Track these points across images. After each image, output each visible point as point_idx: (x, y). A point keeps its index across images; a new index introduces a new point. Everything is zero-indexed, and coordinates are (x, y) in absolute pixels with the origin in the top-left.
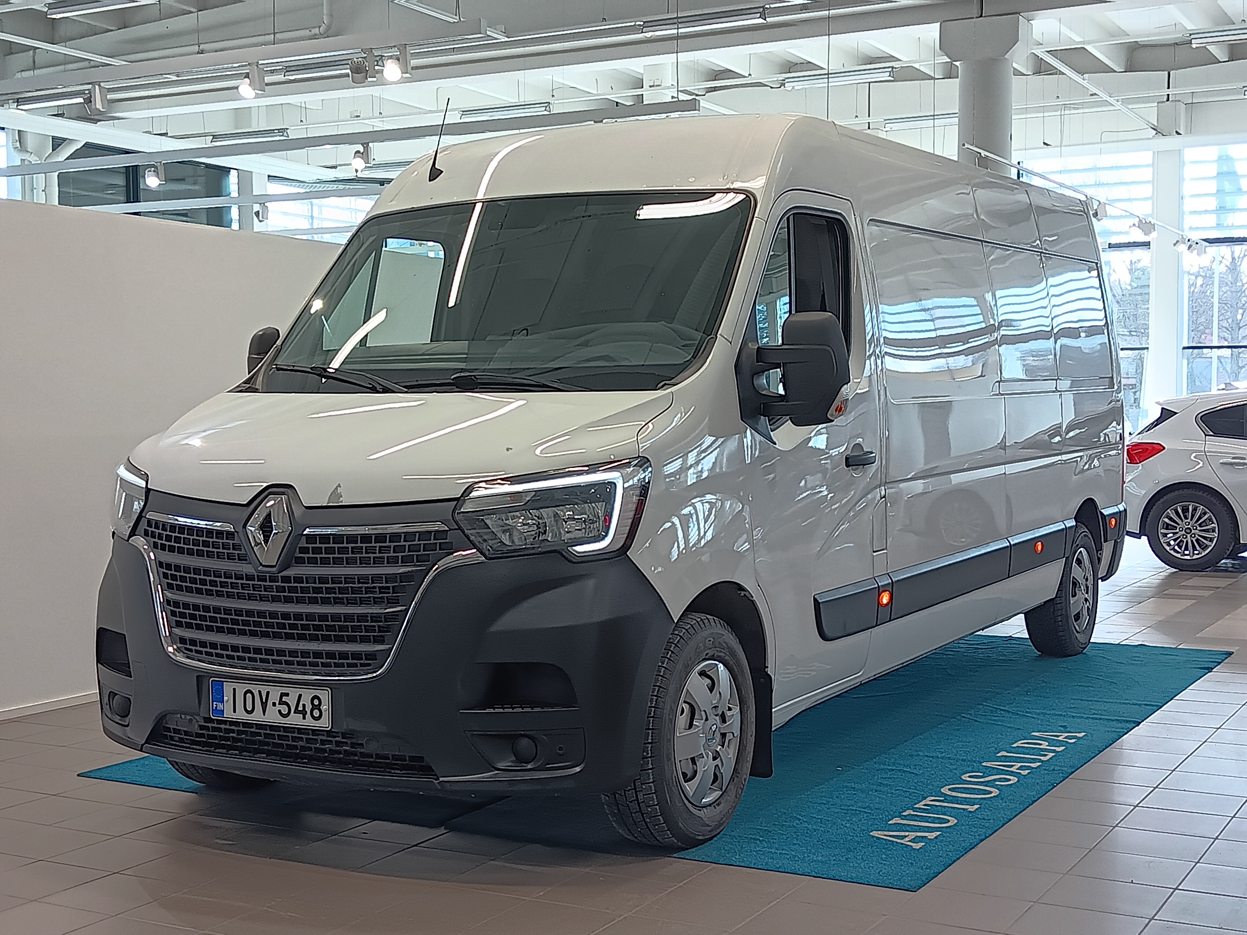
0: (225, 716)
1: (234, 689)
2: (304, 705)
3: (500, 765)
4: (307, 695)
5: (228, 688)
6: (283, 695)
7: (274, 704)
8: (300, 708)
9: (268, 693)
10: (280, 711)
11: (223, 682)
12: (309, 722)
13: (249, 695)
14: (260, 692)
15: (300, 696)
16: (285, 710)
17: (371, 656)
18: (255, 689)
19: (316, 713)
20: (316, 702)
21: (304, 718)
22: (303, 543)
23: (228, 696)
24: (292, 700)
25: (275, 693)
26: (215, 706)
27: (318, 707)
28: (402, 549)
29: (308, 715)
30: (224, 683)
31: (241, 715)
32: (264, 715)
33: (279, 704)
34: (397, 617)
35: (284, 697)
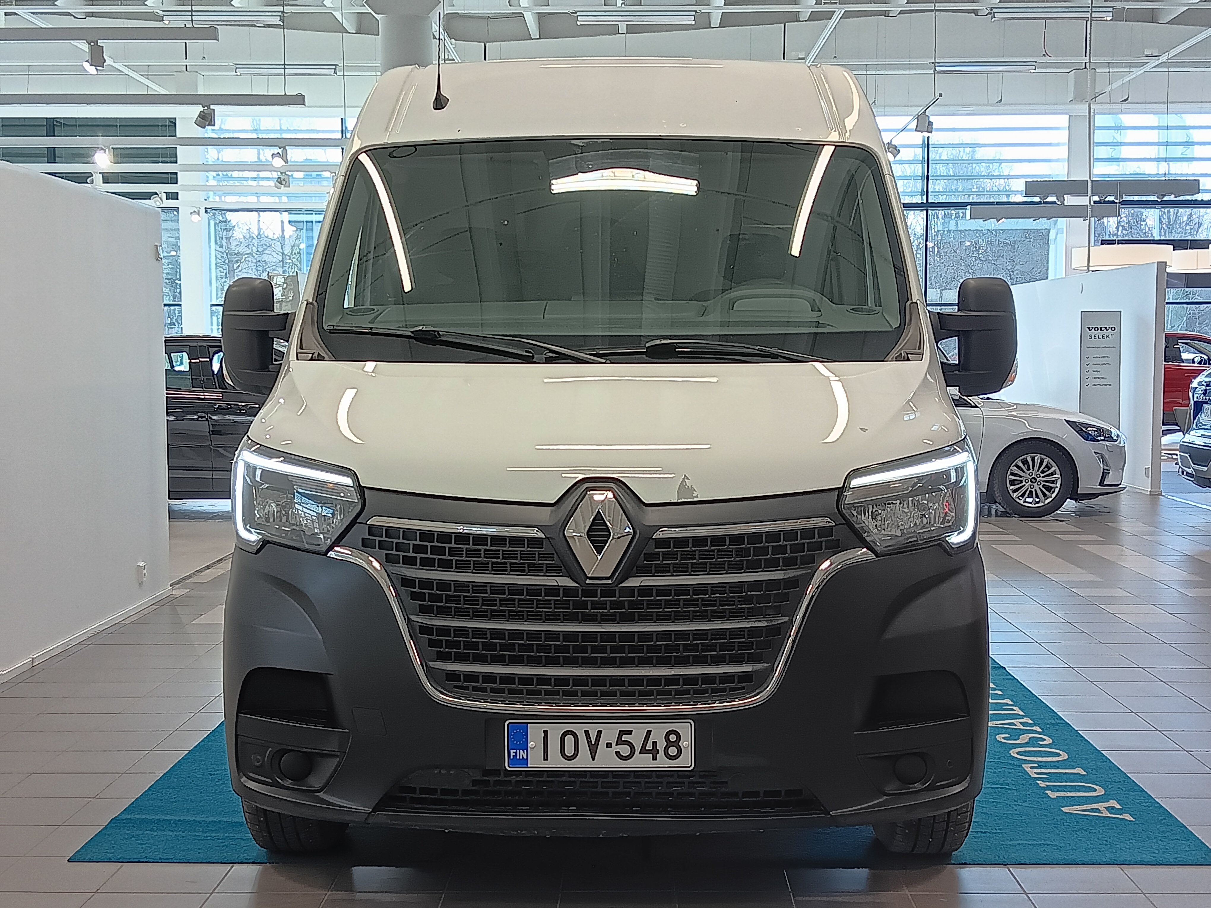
0: (529, 766)
1: (546, 732)
2: (655, 743)
3: (888, 789)
4: (659, 732)
5: (535, 731)
6: (622, 733)
7: (609, 745)
8: (649, 747)
9: (600, 732)
10: (617, 753)
11: (527, 723)
12: (662, 763)
13: (569, 739)
14: (587, 732)
15: (649, 732)
16: (625, 750)
17: (746, 677)
18: (579, 729)
19: (673, 751)
20: (673, 738)
21: (655, 758)
22: (651, 548)
23: (534, 742)
24: (637, 739)
25: (610, 732)
26: (512, 754)
27: (676, 744)
28: (782, 549)
29: (661, 755)
30: (529, 725)
31: (556, 762)
32: (593, 759)
33: (617, 744)
34: (780, 632)
35: (624, 736)
